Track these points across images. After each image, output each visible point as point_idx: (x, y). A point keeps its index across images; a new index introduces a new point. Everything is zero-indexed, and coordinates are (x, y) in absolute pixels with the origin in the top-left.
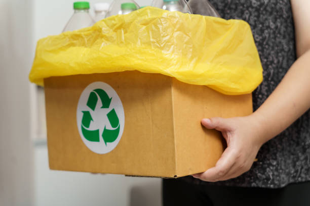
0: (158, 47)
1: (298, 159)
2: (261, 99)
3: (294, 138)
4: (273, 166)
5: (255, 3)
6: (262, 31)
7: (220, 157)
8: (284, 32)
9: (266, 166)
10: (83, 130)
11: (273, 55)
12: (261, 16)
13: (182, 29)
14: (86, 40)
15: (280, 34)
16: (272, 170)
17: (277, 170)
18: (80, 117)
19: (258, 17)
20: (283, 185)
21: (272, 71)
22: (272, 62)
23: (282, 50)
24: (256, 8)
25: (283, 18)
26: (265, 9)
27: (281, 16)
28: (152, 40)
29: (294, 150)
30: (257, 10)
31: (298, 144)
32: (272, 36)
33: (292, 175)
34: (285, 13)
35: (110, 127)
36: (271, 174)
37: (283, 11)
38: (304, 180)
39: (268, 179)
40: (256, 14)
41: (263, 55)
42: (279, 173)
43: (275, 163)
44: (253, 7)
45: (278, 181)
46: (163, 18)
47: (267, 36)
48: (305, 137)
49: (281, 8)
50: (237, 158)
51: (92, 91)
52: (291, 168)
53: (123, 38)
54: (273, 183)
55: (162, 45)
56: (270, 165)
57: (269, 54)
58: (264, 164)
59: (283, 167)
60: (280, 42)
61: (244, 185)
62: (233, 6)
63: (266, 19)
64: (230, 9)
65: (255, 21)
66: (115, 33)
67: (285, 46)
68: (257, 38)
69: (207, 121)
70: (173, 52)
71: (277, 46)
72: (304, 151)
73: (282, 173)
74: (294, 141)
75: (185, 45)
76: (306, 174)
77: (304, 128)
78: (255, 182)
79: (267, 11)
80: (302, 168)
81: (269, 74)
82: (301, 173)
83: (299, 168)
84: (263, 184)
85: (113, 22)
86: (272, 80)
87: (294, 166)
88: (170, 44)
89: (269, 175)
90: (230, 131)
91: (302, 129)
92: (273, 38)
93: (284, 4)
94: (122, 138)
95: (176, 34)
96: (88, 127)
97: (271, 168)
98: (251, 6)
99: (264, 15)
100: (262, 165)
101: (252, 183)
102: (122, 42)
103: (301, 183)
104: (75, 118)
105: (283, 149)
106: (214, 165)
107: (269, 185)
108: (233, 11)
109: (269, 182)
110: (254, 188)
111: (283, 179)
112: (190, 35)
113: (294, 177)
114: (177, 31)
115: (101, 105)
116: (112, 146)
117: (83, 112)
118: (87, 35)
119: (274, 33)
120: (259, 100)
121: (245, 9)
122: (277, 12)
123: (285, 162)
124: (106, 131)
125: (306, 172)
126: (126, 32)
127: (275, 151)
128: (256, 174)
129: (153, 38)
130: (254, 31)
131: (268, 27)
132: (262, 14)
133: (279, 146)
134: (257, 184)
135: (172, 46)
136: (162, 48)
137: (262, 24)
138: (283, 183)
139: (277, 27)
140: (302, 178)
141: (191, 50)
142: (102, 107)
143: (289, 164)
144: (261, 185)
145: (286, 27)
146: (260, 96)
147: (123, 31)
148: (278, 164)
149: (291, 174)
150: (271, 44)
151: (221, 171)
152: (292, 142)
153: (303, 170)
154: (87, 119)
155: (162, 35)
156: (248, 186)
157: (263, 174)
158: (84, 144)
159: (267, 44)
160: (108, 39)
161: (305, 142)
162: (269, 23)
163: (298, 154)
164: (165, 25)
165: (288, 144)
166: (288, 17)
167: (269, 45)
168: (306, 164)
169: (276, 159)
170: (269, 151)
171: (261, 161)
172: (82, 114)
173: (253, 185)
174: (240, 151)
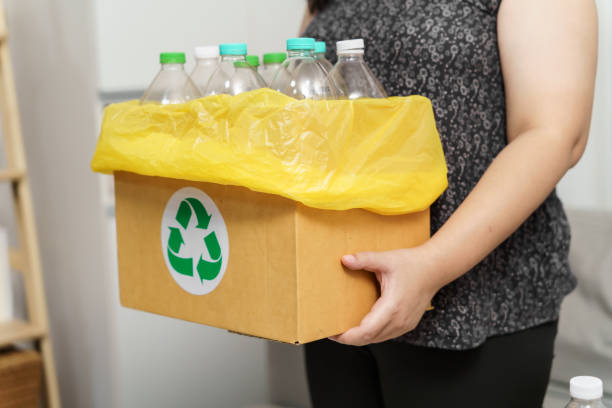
0: (275, 155)
1: (504, 297)
2: (445, 211)
3: (500, 267)
4: (461, 316)
5: (435, 57)
6: (448, 101)
7: (369, 310)
8: (485, 98)
9: (451, 315)
10: (170, 256)
11: (465, 140)
12: (447, 77)
13: (314, 126)
14: (175, 124)
15: (478, 103)
16: (459, 322)
17: (468, 320)
18: (166, 235)
19: (441, 78)
20: (476, 345)
21: (463, 165)
22: (463, 151)
23: (482, 128)
24: (438, 63)
25: (483, 76)
26: (452, 66)
27: (480, 74)
28: (268, 144)
29: (499, 284)
30: (440, 67)
31: (504, 275)
32: (463, 108)
33: (494, 324)
34: (486, 67)
35: (208, 258)
36: (457, 328)
37: (483, 66)
38: (512, 330)
39: (453, 335)
40: (438, 73)
41: (450, 141)
42: (471, 325)
43: (465, 311)
44: (432, 64)
45: (469, 338)
46: (284, 111)
47: (456, 108)
48: (517, 264)
49: (479, 62)
50: (394, 314)
51: (183, 200)
52: (493, 313)
53: (228, 134)
54: (460, 342)
55: (282, 153)
56: (457, 313)
57: (459, 138)
58: (447, 312)
59: (478, 315)
60: (477, 116)
61: (418, 343)
62: (402, 60)
63: (454, 81)
64: (398, 62)
65: (436, 85)
66: (216, 124)
67: (486, 122)
68: (440, 112)
69: (349, 259)
70: (299, 163)
71: (472, 123)
72: (514, 285)
73: (475, 325)
74: (498, 271)
75: (317, 152)
76: (516, 321)
77: (515, 249)
78: (433, 339)
79: (455, 68)
80: (510, 311)
81: (458, 171)
82: (508, 319)
83: (506, 312)
84: (445, 343)
85: (215, 104)
86: (463, 179)
87: (497, 310)
88: (294, 151)
89: (455, 331)
90: (386, 272)
91: (512, 251)
92: (465, 111)
93: (485, 53)
94: (224, 277)
95: (304, 135)
96: (177, 252)
97: (459, 318)
98: (429, 61)
99: (450, 75)
100: (444, 315)
101: (429, 340)
102: (225, 141)
103: (508, 335)
104: (159, 234)
105: (479, 287)
106: (358, 323)
107: (453, 346)
108: (402, 67)
109: (454, 341)
110: (432, 348)
111: (478, 333)
112: (326, 136)
113: (497, 326)
114: (305, 131)
115: (197, 223)
116: (210, 285)
117: (171, 228)
118: (177, 118)
119: (467, 102)
120: (442, 213)
121: (420, 65)
122: (473, 68)
123: (482, 306)
124: (202, 262)
125: (516, 317)
126: (232, 126)
127: (467, 292)
128: (435, 328)
129: (270, 140)
130: (435, 101)
131: (458, 94)
132: (448, 73)
133: (472, 282)
134: (436, 344)
135: (298, 154)
136: (283, 158)
137: (448, 89)
138: (477, 341)
139: (471, 93)
140: (509, 327)
141: (327, 159)
142: (197, 227)
143: (488, 308)
144: (441, 345)
145: (488, 91)
146: (444, 207)
147: (227, 123)
148: (470, 312)
149: (493, 322)
150: (462, 122)
151: (366, 334)
152: (495, 273)
153: (512, 315)
154: (176, 240)
155: (283, 137)
156: (424, 345)
157: (446, 328)
158: (171, 276)
159: (456, 121)
160: (206, 131)
161: (515, 272)
162: (459, 87)
163: (504, 291)
164: (287, 122)
165: (487, 276)
166: (492, 74)
167: (458, 124)
168: (517, 305)
169: (466, 304)
170: (455, 292)
171: (442, 309)
172: (169, 232)
173: (431, 344)
174: (399, 304)
